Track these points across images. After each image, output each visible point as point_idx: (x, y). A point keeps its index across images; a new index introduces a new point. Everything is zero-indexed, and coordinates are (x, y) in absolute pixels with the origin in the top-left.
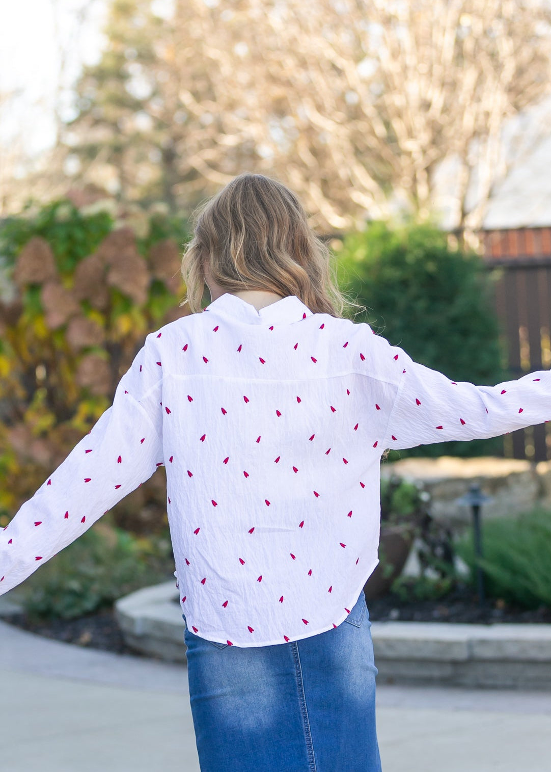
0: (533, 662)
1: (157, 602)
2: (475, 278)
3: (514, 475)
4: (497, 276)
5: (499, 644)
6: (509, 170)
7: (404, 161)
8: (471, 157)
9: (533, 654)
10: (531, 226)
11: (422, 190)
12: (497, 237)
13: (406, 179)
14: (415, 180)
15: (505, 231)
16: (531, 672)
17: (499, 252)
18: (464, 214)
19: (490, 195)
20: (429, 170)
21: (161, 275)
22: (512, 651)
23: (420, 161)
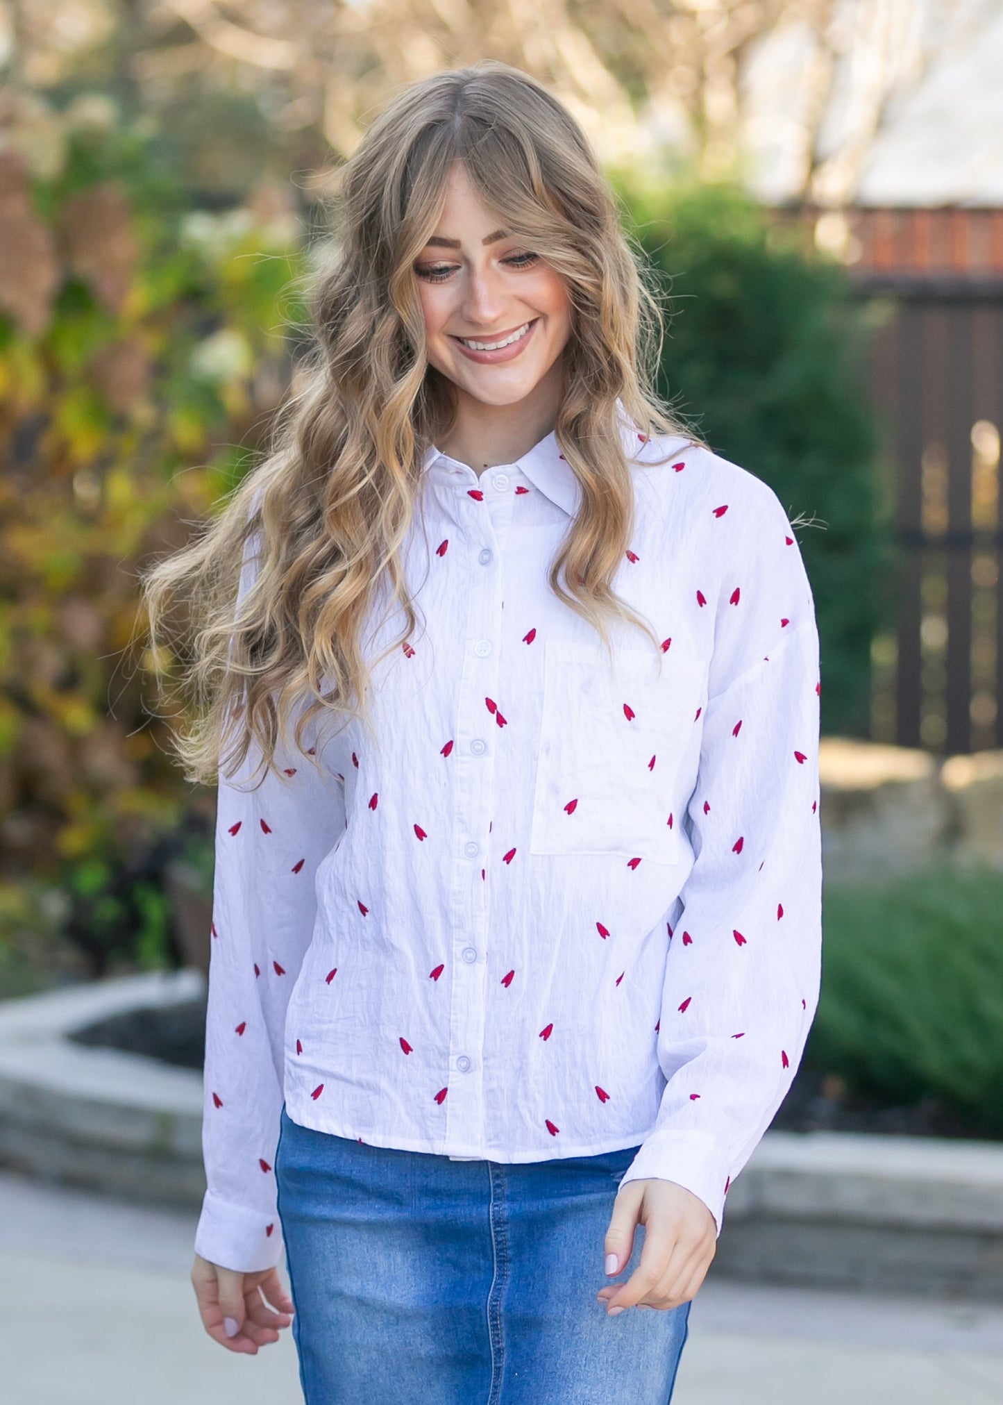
0: (899, 1229)
1: (28, 1039)
2: (824, 318)
3: (892, 788)
4: (878, 315)
5: (823, 1181)
6: (927, 64)
7: (677, 33)
8: (838, 27)
9: (903, 1209)
10: (972, 204)
11: (718, 102)
12: (886, 226)
13: (682, 72)
14: (702, 77)
15: (907, 213)
16: (897, 1252)
17: (887, 258)
18: (815, 163)
19: (882, 123)
20: (738, 54)
21: (86, 265)
22: (852, 1200)
23: (718, 32)
